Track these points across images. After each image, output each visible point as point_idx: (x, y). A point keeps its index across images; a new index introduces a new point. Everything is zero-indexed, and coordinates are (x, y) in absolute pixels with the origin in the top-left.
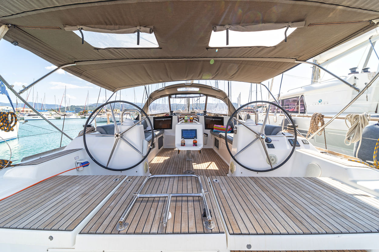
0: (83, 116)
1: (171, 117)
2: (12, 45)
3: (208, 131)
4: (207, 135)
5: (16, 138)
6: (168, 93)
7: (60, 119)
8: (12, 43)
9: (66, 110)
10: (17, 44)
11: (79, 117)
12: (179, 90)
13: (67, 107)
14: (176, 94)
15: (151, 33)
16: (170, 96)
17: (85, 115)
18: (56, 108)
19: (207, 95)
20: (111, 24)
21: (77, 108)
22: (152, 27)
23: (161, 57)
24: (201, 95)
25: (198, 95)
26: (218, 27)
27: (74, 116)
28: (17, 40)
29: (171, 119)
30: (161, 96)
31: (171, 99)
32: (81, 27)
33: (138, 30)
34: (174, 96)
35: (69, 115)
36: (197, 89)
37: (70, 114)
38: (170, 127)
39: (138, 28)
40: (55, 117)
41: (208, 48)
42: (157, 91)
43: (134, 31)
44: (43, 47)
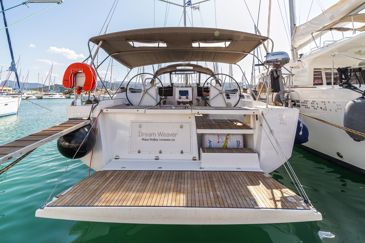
0: (68, 95)
1: (172, 88)
3: (200, 98)
4: (199, 100)
5: (15, 114)
6: (169, 71)
7: (42, 99)
9: (49, 89)
11: (64, 97)
12: (178, 68)
13: (51, 86)
14: (175, 71)
15: (164, 43)
16: (171, 73)
17: (70, 95)
18: (38, 87)
19: (200, 72)
20: (147, 40)
21: (61, 87)
22: (165, 41)
24: (195, 72)
25: (193, 72)
26: (194, 42)
27: (58, 96)
29: (171, 89)
30: (164, 73)
31: (171, 75)
32: (133, 41)
34: (174, 73)
35: (52, 94)
36: (192, 68)
37: (55, 93)
38: (171, 95)
39: (159, 41)
40: (36, 97)
41: (192, 47)
42: (162, 69)
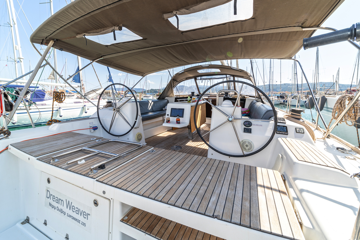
2: (60, 51)
8: (59, 50)
9: (147, 93)
10: (62, 50)
13: (148, 91)
14: (201, 76)
16: (195, 78)
18: (141, 91)
19: (234, 76)
20: (99, 29)
21: (155, 91)
23: (157, 45)
24: (228, 76)
25: (225, 75)
28: (62, 48)
30: (187, 79)
32: (84, 34)
33: (113, 29)
35: (148, 97)
36: (218, 70)
41: (183, 32)
42: (178, 75)
43: (111, 31)
44: (78, 50)
